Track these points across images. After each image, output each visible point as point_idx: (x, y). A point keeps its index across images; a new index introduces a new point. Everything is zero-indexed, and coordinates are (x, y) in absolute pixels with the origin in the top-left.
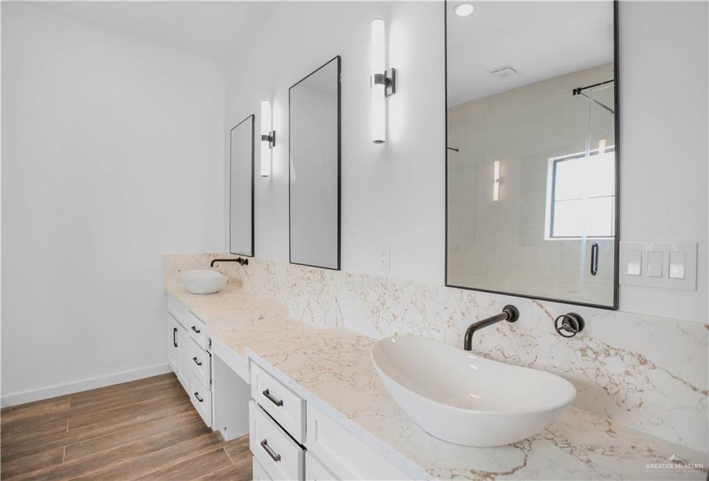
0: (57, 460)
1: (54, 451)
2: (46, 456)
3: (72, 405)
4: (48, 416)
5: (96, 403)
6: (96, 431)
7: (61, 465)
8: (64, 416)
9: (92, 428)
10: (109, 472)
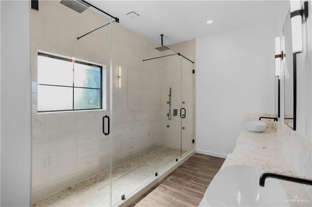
0: (196, 171)
1: (197, 168)
2: (195, 169)
3: (210, 159)
4: (203, 159)
5: (215, 161)
6: (209, 169)
7: (196, 172)
8: (206, 161)
9: (209, 167)
10: (204, 181)
